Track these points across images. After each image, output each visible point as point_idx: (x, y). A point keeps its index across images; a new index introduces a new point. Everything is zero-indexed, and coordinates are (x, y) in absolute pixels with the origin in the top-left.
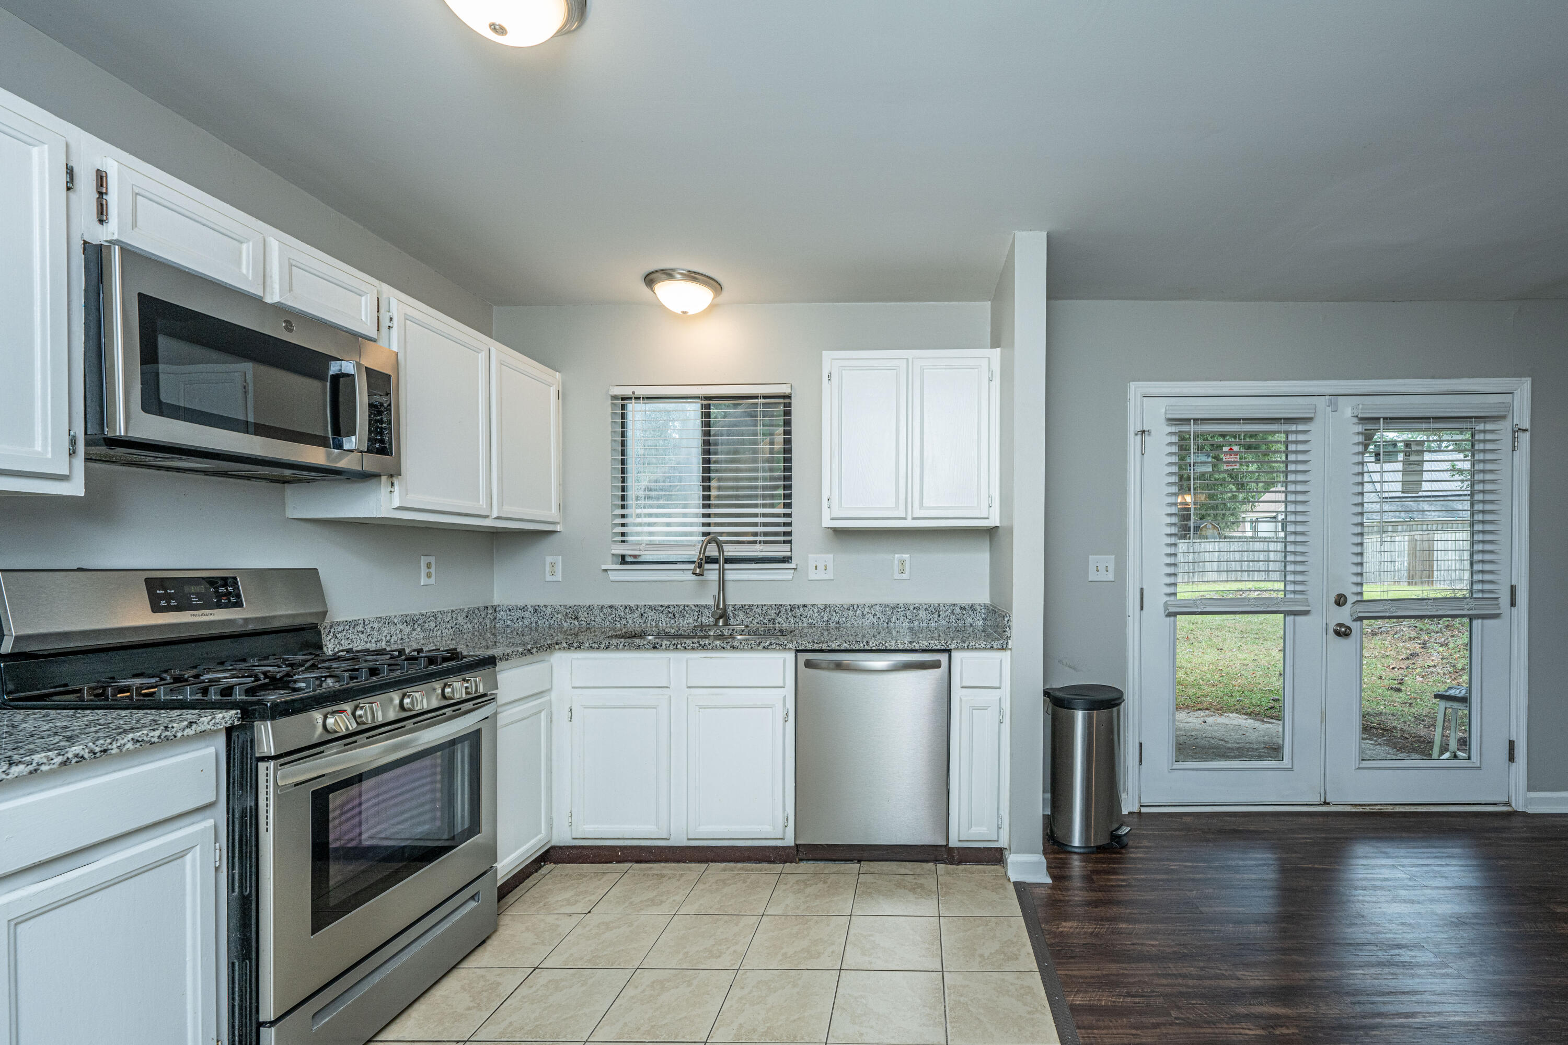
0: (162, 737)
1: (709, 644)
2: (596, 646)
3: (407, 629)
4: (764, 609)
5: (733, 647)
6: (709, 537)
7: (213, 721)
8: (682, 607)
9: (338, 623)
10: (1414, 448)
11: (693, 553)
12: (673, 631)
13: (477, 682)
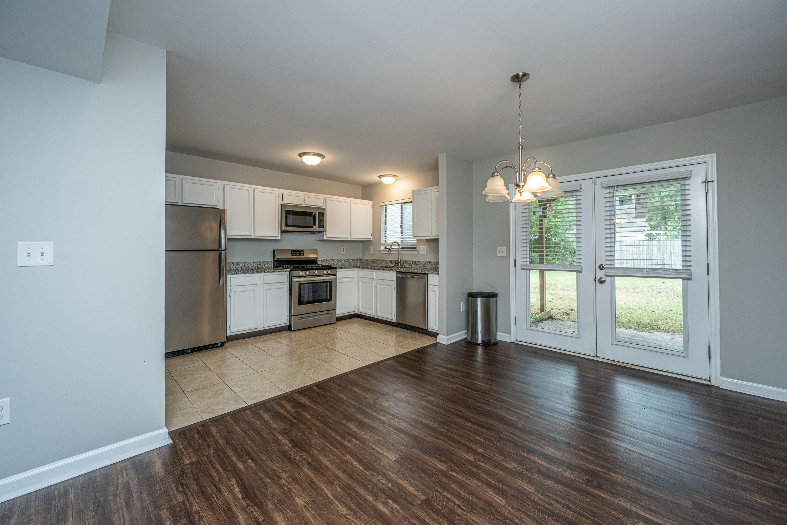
7: (287, 271)
9: (321, 259)
10: (642, 196)
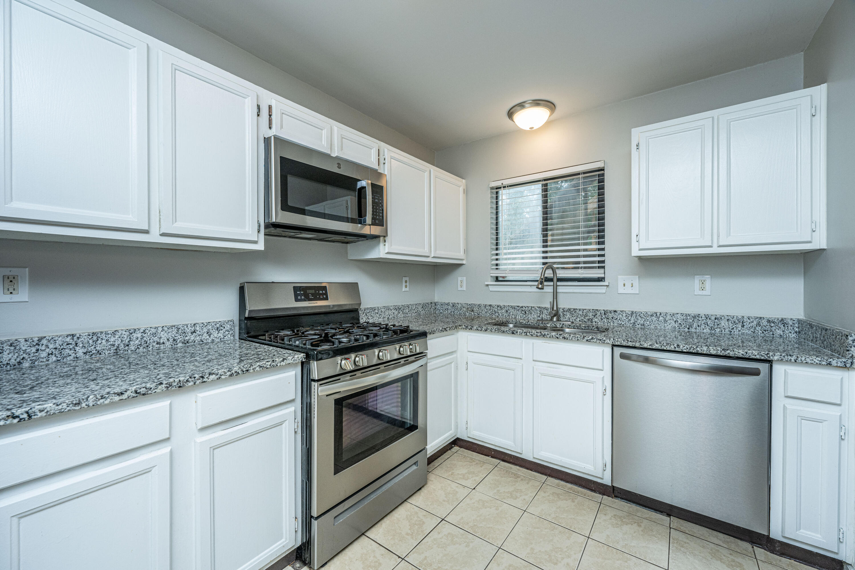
0: (271, 365)
1: (548, 334)
2: (479, 329)
3: (396, 313)
4: (585, 312)
5: (564, 338)
6: (547, 265)
7: (293, 359)
8: (530, 308)
9: (368, 309)
11: (537, 275)
12: (524, 322)
13: (417, 346)
